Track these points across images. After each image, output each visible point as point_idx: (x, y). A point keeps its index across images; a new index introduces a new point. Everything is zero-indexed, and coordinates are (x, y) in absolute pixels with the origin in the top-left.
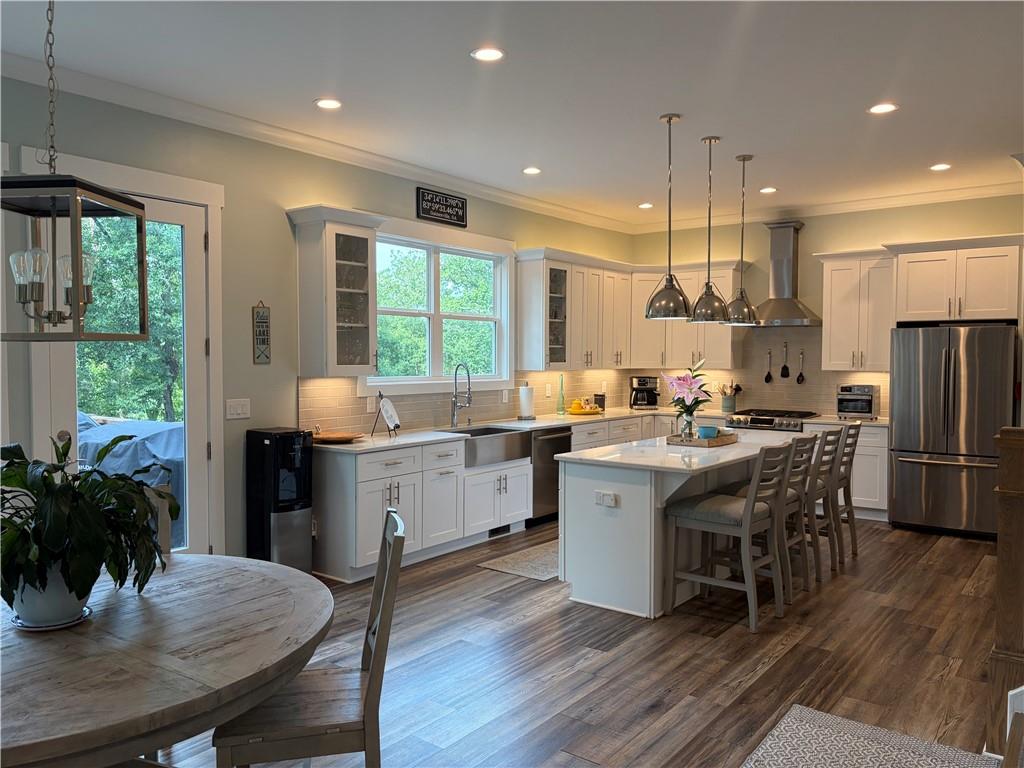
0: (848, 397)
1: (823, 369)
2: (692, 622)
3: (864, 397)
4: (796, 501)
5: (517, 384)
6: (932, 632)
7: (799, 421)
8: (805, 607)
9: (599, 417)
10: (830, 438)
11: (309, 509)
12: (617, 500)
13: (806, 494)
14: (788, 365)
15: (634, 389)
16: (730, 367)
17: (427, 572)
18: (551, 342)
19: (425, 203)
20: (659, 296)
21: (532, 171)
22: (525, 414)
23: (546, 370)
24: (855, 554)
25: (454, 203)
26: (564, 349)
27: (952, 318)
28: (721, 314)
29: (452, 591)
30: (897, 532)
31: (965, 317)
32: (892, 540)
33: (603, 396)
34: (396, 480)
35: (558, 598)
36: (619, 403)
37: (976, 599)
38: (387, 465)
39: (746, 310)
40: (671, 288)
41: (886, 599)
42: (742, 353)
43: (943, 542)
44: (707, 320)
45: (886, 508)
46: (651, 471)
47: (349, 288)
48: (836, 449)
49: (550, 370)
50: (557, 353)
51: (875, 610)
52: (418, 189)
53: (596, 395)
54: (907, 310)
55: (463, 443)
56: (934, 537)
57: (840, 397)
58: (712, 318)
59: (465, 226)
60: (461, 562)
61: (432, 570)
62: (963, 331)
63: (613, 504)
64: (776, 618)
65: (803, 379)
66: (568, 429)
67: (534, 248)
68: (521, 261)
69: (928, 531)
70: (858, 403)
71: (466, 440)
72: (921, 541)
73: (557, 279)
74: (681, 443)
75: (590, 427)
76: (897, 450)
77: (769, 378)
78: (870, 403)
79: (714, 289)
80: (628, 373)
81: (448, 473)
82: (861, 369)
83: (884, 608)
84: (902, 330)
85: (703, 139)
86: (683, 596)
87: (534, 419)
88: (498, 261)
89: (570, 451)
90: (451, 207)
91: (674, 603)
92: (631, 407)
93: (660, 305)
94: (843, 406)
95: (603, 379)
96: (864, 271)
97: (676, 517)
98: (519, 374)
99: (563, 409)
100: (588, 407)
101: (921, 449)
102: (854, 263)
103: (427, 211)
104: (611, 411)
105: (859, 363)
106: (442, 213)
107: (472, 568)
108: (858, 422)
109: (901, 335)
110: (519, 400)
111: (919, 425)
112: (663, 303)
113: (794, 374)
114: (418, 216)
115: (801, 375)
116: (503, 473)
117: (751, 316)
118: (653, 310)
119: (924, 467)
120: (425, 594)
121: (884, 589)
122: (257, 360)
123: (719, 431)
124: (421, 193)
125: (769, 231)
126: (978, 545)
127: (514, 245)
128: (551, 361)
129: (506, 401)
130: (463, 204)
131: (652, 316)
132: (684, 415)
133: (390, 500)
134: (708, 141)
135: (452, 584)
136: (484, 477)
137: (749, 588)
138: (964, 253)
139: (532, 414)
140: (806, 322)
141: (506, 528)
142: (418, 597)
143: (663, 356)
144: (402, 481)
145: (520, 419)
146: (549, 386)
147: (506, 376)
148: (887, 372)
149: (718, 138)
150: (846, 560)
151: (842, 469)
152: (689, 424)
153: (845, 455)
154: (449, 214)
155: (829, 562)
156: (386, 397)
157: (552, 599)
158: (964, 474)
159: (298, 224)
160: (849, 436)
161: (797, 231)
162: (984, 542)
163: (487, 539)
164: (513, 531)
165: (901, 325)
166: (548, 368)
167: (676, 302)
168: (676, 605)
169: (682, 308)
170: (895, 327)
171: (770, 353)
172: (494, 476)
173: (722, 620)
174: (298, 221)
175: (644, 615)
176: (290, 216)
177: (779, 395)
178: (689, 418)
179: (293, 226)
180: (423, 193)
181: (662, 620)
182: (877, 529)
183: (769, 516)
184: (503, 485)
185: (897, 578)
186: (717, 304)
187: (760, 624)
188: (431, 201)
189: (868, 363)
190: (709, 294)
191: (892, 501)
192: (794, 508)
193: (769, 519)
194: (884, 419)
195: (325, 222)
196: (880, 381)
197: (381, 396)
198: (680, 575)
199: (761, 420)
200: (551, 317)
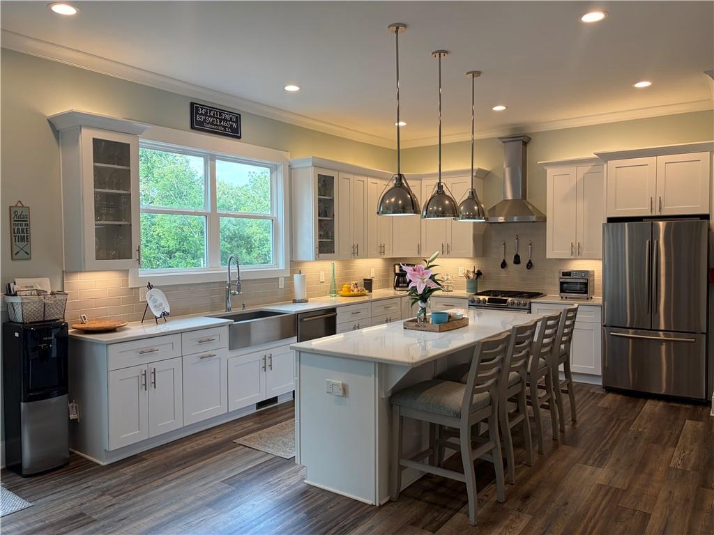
0: (568, 280)
1: (548, 256)
2: (414, 510)
3: (581, 281)
4: (518, 383)
5: (293, 272)
6: (646, 517)
7: (528, 301)
8: (527, 487)
9: (366, 298)
10: (549, 323)
11: (66, 395)
12: (345, 390)
13: (528, 374)
14: (519, 254)
15: (396, 274)
16: (472, 256)
17: (184, 450)
18: (320, 236)
19: (198, 117)
20: (389, 194)
21: (292, 88)
22: (299, 296)
23: (316, 260)
24: (574, 421)
25: (228, 117)
26: (333, 242)
27: (654, 214)
28: (453, 211)
29: (195, 474)
30: (610, 396)
31: (664, 213)
32: (606, 405)
33: (371, 280)
34: (152, 366)
35: (294, 480)
36: (385, 286)
37: (684, 472)
38: (142, 352)
39: (476, 208)
40: (400, 186)
41: (602, 475)
42: (482, 245)
43: (649, 406)
44: (438, 216)
45: (600, 374)
46: (375, 362)
47: (113, 189)
48: (556, 331)
49: (320, 260)
50: (325, 246)
51: (592, 489)
52: (192, 104)
53: (365, 280)
54: (616, 208)
55: (226, 329)
56: (642, 400)
57: (562, 280)
58: (443, 214)
59: (239, 137)
60: (220, 437)
61: (189, 447)
62: (662, 224)
63: (341, 393)
64: (498, 502)
65: (532, 266)
66: (333, 310)
67: (305, 158)
68: (294, 169)
69: (637, 395)
70: (576, 286)
71: (230, 325)
72: (630, 405)
73: (325, 185)
74: (417, 328)
75: (355, 308)
76: (609, 326)
77: (504, 265)
78: (586, 284)
79: (444, 189)
80: (393, 261)
81: (210, 356)
82: (578, 257)
83: (600, 487)
84: (611, 224)
85: (433, 53)
86: (408, 479)
87: (307, 301)
88: (273, 169)
89: (335, 333)
90: (226, 120)
91: (399, 489)
92: (395, 288)
93: (390, 202)
94: (564, 288)
95: (370, 266)
96: (580, 176)
97: (400, 406)
98: (295, 264)
99: (335, 292)
100: (356, 290)
101: (628, 326)
102: (570, 170)
103: (199, 123)
104: (377, 293)
105: (577, 252)
106: (216, 125)
107: (228, 444)
108: (576, 306)
109: (610, 228)
110: (293, 286)
111: (626, 300)
112: (393, 200)
113: (524, 261)
114: (192, 127)
115: (530, 262)
116: (268, 353)
117: (480, 214)
118: (385, 208)
119: (630, 340)
120: (169, 478)
121: (600, 463)
122: (15, 257)
123: (450, 317)
124: (195, 108)
125: (503, 144)
126: (678, 409)
127: (287, 155)
128: (320, 253)
129: (283, 287)
130: (238, 118)
131: (383, 213)
132: (419, 302)
133: (145, 385)
134: (437, 55)
135: (201, 463)
136: (249, 357)
137: (468, 478)
138: (663, 159)
139: (305, 297)
140: (534, 218)
141: (275, 400)
142: (161, 481)
143: (419, 247)
144: (158, 366)
145: (295, 302)
146: (322, 273)
147: (282, 266)
148: (599, 259)
149: (446, 52)
150: (566, 427)
151: (563, 346)
152: (424, 310)
153: (564, 335)
154: (223, 126)
155: (551, 431)
156: (156, 287)
157: (288, 482)
158: (663, 347)
159: (61, 130)
160: (568, 318)
161: (525, 144)
162: (683, 406)
163: (254, 411)
164: (280, 401)
165: (611, 220)
166: (317, 259)
167: (405, 199)
168: (401, 490)
169: (410, 205)
170: (606, 222)
171: (504, 244)
172: (260, 356)
173: (444, 507)
174: (59, 127)
175: (370, 502)
176: (52, 122)
177: (511, 279)
178: (423, 305)
179: (57, 133)
180: (197, 108)
181: (386, 508)
182: (594, 393)
183: (490, 404)
184: (268, 364)
185: (611, 448)
186: (447, 202)
187: (479, 513)
188: (206, 114)
189: (584, 252)
190: (440, 193)
191: (604, 369)
192: (515, 390)
193: (491, 407)
194: (598, 299)
195: (80, 126)
196: (594, 266)
197: (150, 287)
198: (403, 463)
199: (497, 300)
200: (319, 215)
